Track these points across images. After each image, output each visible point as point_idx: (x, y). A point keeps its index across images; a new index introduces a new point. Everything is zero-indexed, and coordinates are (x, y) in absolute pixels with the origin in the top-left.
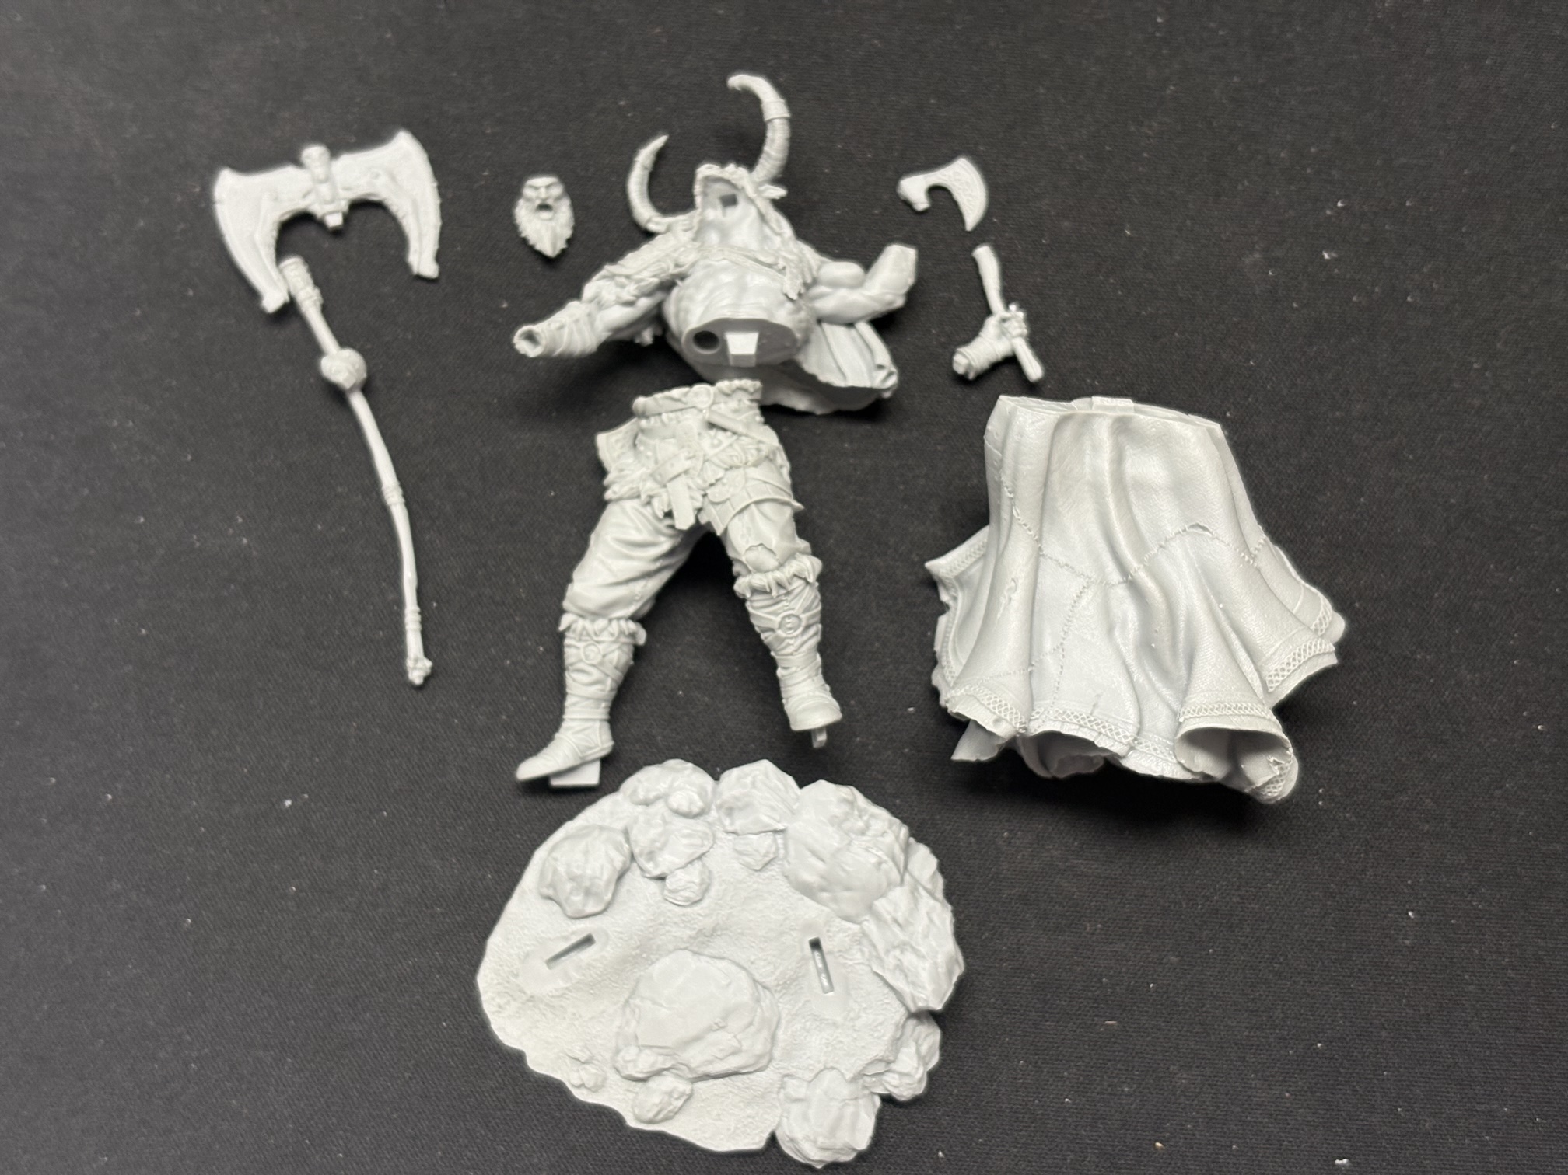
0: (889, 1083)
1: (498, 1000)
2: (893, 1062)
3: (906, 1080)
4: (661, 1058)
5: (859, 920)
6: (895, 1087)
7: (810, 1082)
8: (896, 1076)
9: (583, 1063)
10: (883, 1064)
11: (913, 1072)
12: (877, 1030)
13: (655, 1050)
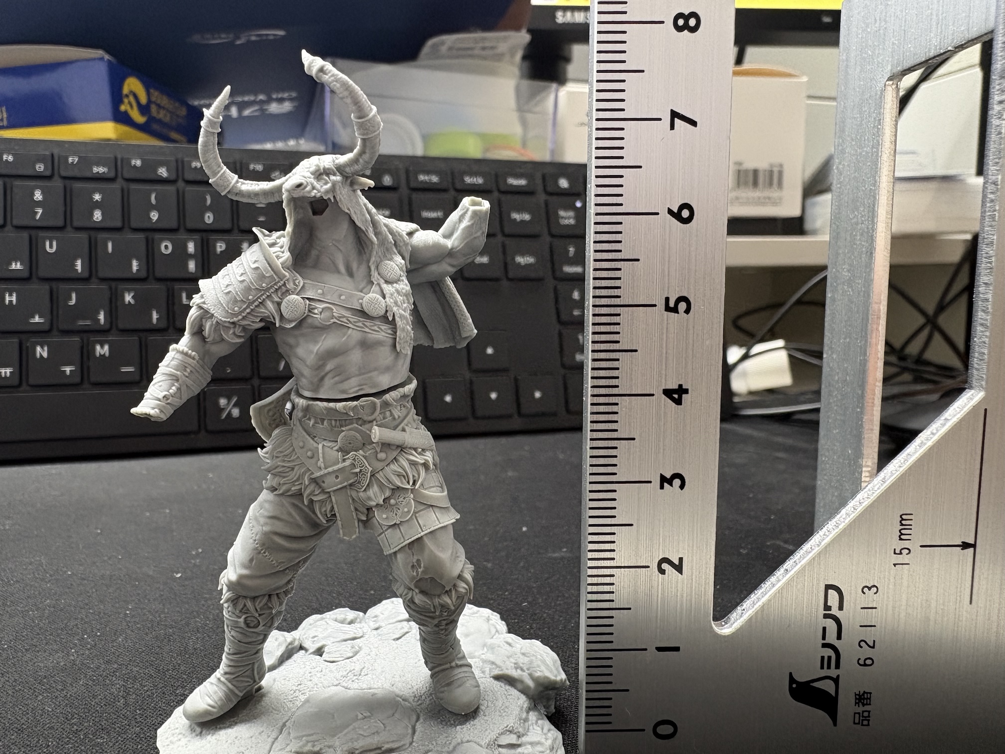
5: (477, 654)
10: (515, 736)
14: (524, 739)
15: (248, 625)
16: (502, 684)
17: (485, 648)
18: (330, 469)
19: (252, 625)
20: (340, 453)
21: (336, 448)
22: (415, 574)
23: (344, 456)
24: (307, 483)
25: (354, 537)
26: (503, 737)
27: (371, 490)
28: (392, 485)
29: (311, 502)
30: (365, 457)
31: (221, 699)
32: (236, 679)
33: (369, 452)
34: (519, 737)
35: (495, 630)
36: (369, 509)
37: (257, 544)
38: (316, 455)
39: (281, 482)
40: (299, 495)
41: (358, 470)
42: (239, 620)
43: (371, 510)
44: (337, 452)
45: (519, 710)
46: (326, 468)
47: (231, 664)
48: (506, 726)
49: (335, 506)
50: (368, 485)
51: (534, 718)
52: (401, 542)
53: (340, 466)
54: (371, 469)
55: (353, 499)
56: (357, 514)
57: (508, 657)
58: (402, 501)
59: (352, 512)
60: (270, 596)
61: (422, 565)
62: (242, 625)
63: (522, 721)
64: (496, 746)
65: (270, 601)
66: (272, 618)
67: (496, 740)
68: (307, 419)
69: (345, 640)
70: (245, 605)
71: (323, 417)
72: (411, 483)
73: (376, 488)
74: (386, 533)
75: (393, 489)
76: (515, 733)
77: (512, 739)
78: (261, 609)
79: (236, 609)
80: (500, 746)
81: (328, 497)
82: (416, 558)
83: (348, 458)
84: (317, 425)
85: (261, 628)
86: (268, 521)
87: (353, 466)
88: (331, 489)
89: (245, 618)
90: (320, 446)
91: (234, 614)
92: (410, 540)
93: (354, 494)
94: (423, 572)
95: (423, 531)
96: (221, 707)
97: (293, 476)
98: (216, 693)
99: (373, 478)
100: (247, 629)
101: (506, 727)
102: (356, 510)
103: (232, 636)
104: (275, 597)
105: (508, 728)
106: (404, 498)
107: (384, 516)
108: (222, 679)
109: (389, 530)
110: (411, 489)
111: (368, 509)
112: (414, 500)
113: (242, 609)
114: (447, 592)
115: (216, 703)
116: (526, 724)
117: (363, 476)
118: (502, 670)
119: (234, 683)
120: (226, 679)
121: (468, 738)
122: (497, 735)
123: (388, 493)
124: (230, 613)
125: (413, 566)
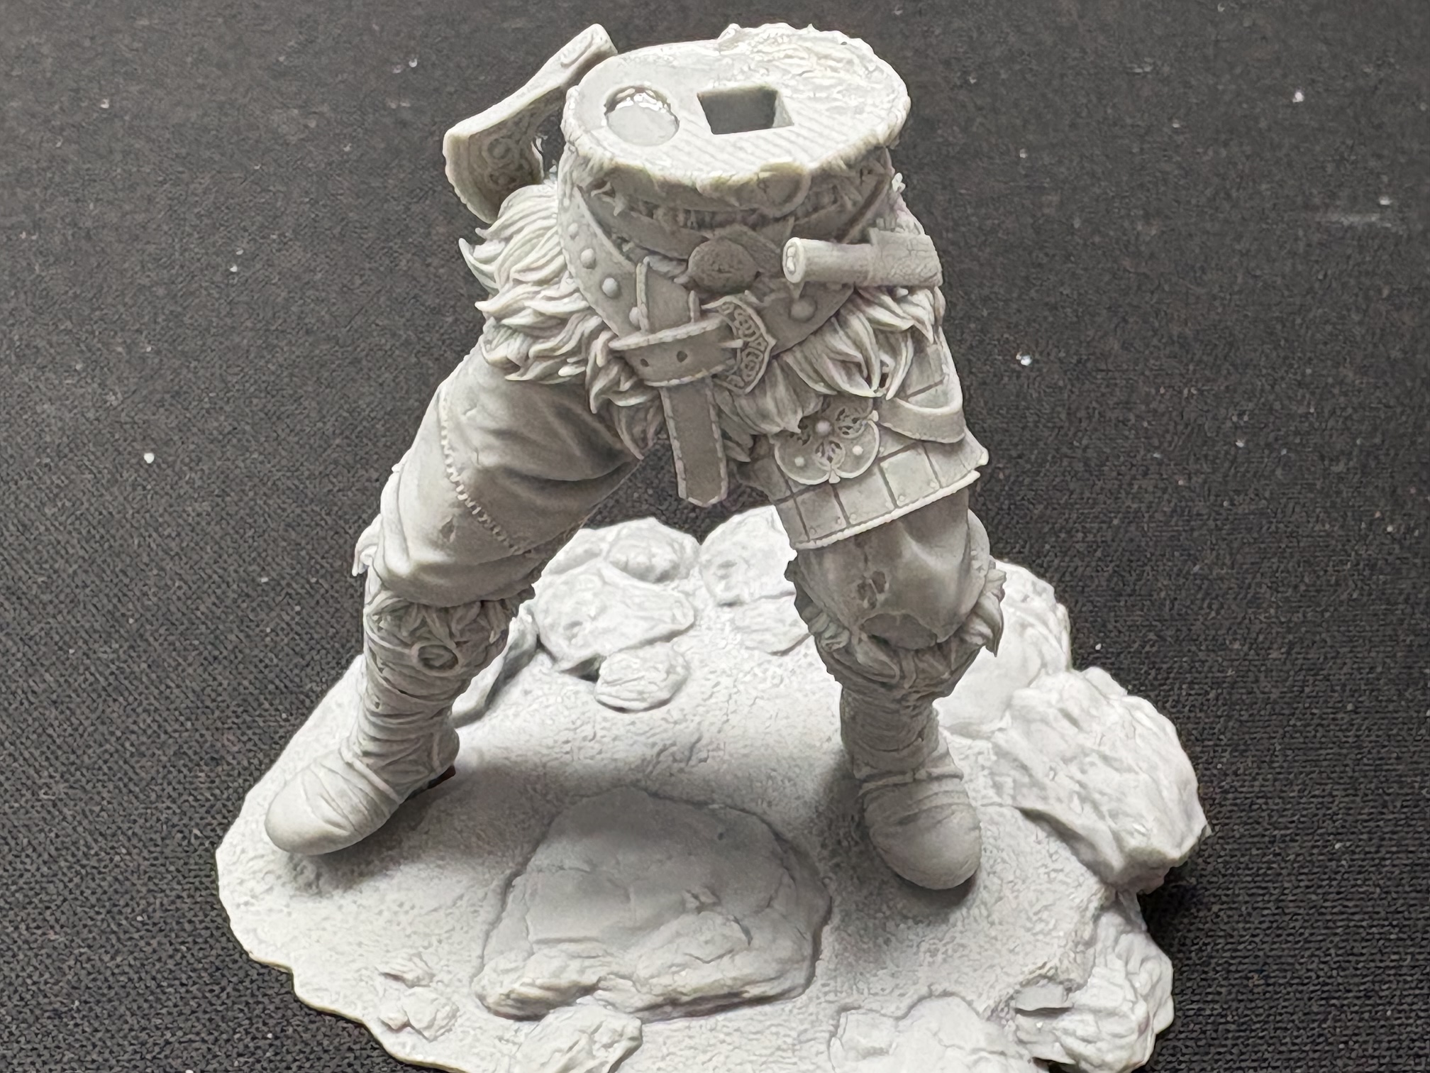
0: (1073, 1034)
1: (252, 884)
2: (1079, 987)
3: (1111, 1026)
4: (575, 965)
5: (986, 728)
6: (1086, 1041)
7: (898, 1019)
8: (1089, 1018)
9: (412, 985)
10: (1059, 990)
11: (1125, 1008)
12: (1041, 920)
13: (565, 946)
14: (1079, 997)
15: (426, 662)
16: (1042, 835)
17: (1008, 714)
18: (667, 335)
19: (437, 664)
20: (692, 293)
21: (682, 279)
22: (866, 604)
23: (702, 302)
24: (600, 362)
25: (714, 501)
26: (1030, 991)
27: (769, 394)
28: (828, 386)
29: (607, 405)
30: (759, 312)
31: (355, 810)
32: (391, 768)
33: (773, 296)
34: (1069, 990)
35: (1038, 662)
36: (757, 438)
37: (462, 493)
38: (625, 292)
39: (531, 353)
40: (578, 387)
41: (738, 344)
42: (406, 651)
43: (763, 441)
44: (682, 293)
45: (1077, 917)
46: (653, 330)
47: (378, 736)
48: (1040, 964)
49: (671, 425)
50: (762, 380)
51: (1112, 932)
52: (837, 527)
53: (693, 329)
54: (772, 342)
55: (720, 412)
56: (725, 448)
57: (1066, 761)
58: (849, 428)
59: (716, 440)
60: (483, 603)
61: (887, 586)
62: (415, 661)
63: (1080, 948)
64: (1012, 1012)
65: (486, 616)
66: (487, 649)
67: (1012, 998)
68: (606, 193)
69: (651, 642)
70: (424, 623)
71: (653, 201)
72: (876, 381)
73: (781, 390)
74: (799, 499)
75: (826, 396)
76: (1061, 983)
77: (1051, 996)
78: (462, 632)
79: (399, 627)
80: (1019, 1011)
81: (652, 400)
82: (872, 568)
83: (715, 311)
84: (634, 214)
85: (458, 669)
86: (492, 440)
87: (727, 331)
88: (664, 384)
89: (422, 648)
90: (641, 271)
91: (395, 636)
92: (863, 528)
93: (723, 399)
94: (886, 602)
95: (896, 506)
96: (357, 829)
97: (564, 341)
98: (342, 794)
99: (775, 364)
100: (427, 672)
101: (1040, 968)
102: (725, 436)
103: (386, 679)
104: (498, 607)
105: (1043, 971)
106: (855, 421)
107: (799, 461)
108: (359, 765)
109: (806, 496)
110: (875, 399)
111: (755, 438)
112: (878, 424)
113: (416, 630)
114: (940, 646)
115: (347, 818)
116: (1091, 951)
117: (750, 358)
118: (1045, 799)
119: (386, 776)
120: (368, 766)
121: (946, 985)
122: (1018, 987)
123: (812, 407)
124: (383, 633)
125: (862, 588)
